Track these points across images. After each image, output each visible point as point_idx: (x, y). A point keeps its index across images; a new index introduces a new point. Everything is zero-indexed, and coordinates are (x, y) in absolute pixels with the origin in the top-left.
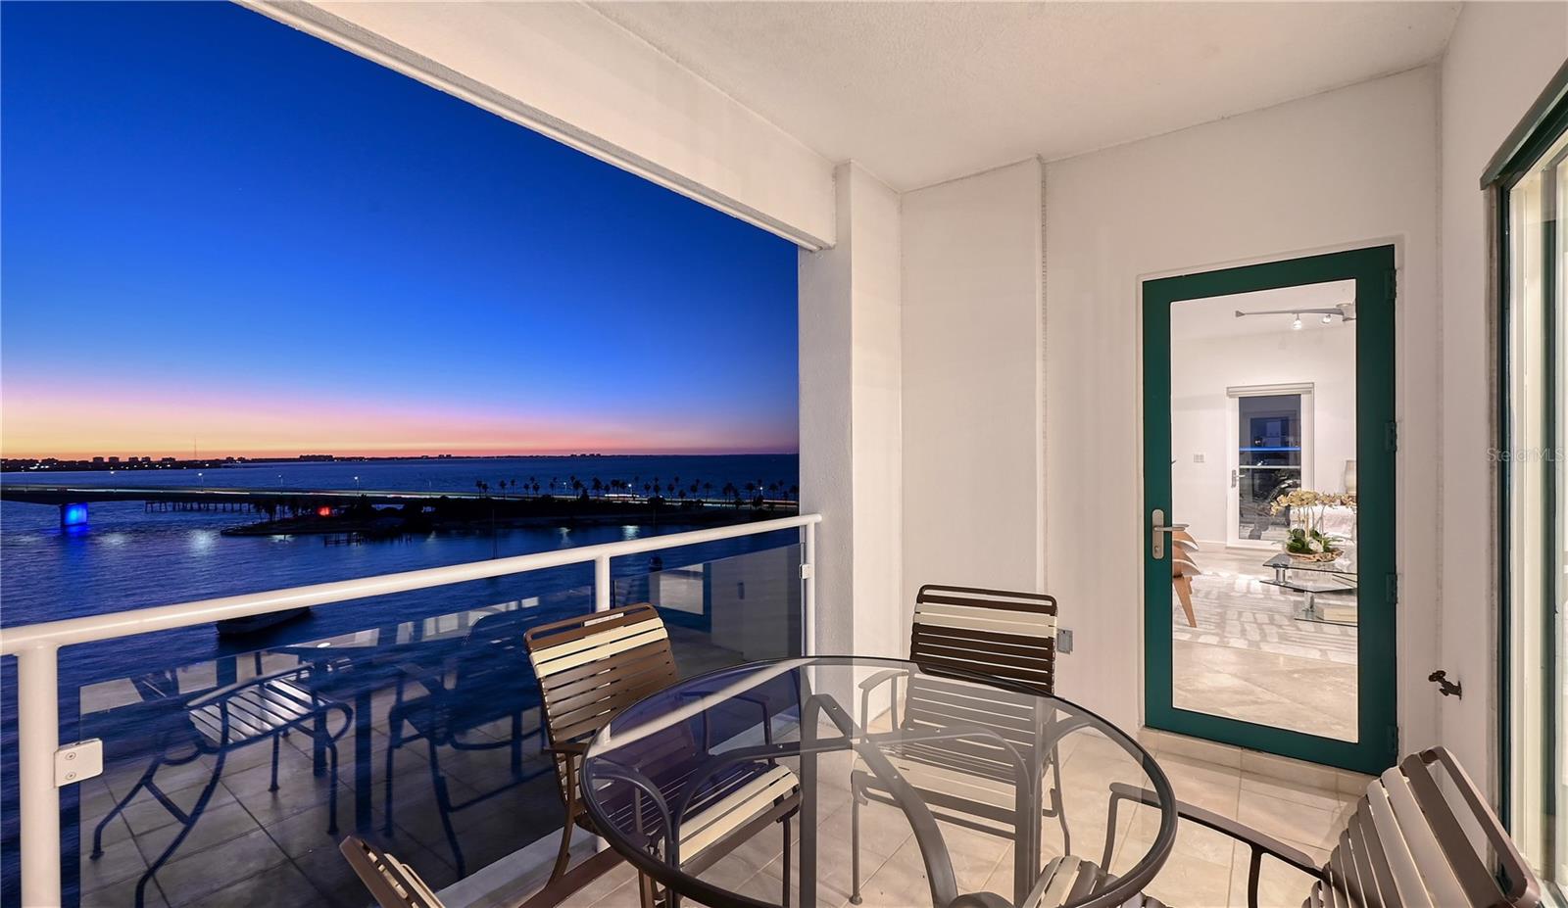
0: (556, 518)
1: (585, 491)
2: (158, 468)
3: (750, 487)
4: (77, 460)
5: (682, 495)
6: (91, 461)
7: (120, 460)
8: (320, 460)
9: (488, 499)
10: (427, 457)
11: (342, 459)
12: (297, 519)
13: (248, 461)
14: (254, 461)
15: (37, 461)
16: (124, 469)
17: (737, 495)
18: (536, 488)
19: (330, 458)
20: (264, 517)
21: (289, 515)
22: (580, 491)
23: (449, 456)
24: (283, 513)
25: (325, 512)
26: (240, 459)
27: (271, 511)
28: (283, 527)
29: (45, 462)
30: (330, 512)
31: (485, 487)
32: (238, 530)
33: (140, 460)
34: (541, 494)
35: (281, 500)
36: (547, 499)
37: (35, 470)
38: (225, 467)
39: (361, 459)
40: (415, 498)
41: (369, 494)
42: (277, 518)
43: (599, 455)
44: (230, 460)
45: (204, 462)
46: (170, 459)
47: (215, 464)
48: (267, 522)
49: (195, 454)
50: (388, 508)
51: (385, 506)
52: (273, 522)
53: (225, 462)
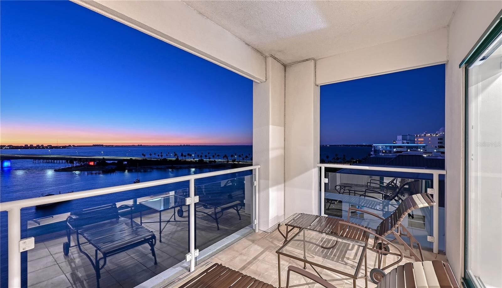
0: (167, 166)
1: (178, 157)
2: (45, 148)
3: (232, 156)
4: (19, 146)
5: (209, 158)
6: (24, 146)
7: (34, 146)
8: (99, 146)
9: (146, 160)
10: (134, 146)
11: (107, 146)
12: (81, 166)
13: (76, 146)
14: (77, 146)
15: (6, 146)
16: (34, 149)
17: (227, 159)
18: (162, 156)
19: (102, 146)
20: (70, 165)
21: (78, 164)
22: (176, 157)
23: (141, 145)
24: (76, 164)
25: (92, 163)
26: (73, 146)
28: (77, 168)
29: (8, 146)
30: (94, 164)
31: (145, 156)
32: (60, 169)
33: (40, 146)
34: (163, 158)
35: (75, 159)
36: (165, 160)
37: (4, 149)
38: (67, 148)
39: (112, 146)
41: (105, 157)
42: (74, 165)
43: (189, 145)
44: (70, 146)
45: (61, 146)
46: (50, 145)
47: (64, 147)
48: (71, 167)
49: (57, 144)
50: (113, 162)
51: (111, 162)
52: (73, 167)
53: (68, 146)
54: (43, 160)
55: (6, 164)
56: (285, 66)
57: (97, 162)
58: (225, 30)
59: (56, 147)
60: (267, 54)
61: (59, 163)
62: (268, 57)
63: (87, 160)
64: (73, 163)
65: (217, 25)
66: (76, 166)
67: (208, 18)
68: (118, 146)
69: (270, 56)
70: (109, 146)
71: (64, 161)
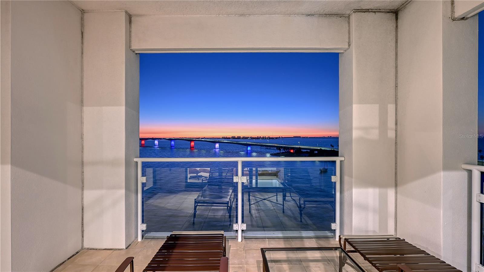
2: (266, 138)
4: (255, 137)
7: (261, 137)
10: (325, 137)
11: (303, 137)
12: (286, 152)
13: (283, 138)
14: (284, 137)
19: (300, 137)
20: (279, 151)
21: (283, 151)
23: (331, 137)
24: (282, 151)
25: (292, 151)
26: (281, 137)
27: (280, 150)
29: (251, 137)
30: (293, 151)
31: (333, 147)
35: (282, 147)
37: (248, 139)
39: (307, 137)
40: (326, 150)
41: (301, 147)
42: (281, 152)
44: (280, 137)
45: (275, 138)
46: (269, 137)
47: (276, 138)
48: (280, 153)
49: (273, 136)
50: (307, 151)
51: (305, 151)
52: (281, 153)
53: (278, 138)
54: (272, 147)
55: (249, 148)
56: (396, 13)
57: (295, 151)
58: (273, 15)
59: (272, 138)
60: (348, 12)
61: (273, 149)
62: (352, 14)
63: (288, 148)
64: (281, 150)
65: (261, 16)
66: (282, 153)
67: (250, 15)
68: (311, 137)
69: (354, 12)
70: (304, 137)
71: (276, 148)
